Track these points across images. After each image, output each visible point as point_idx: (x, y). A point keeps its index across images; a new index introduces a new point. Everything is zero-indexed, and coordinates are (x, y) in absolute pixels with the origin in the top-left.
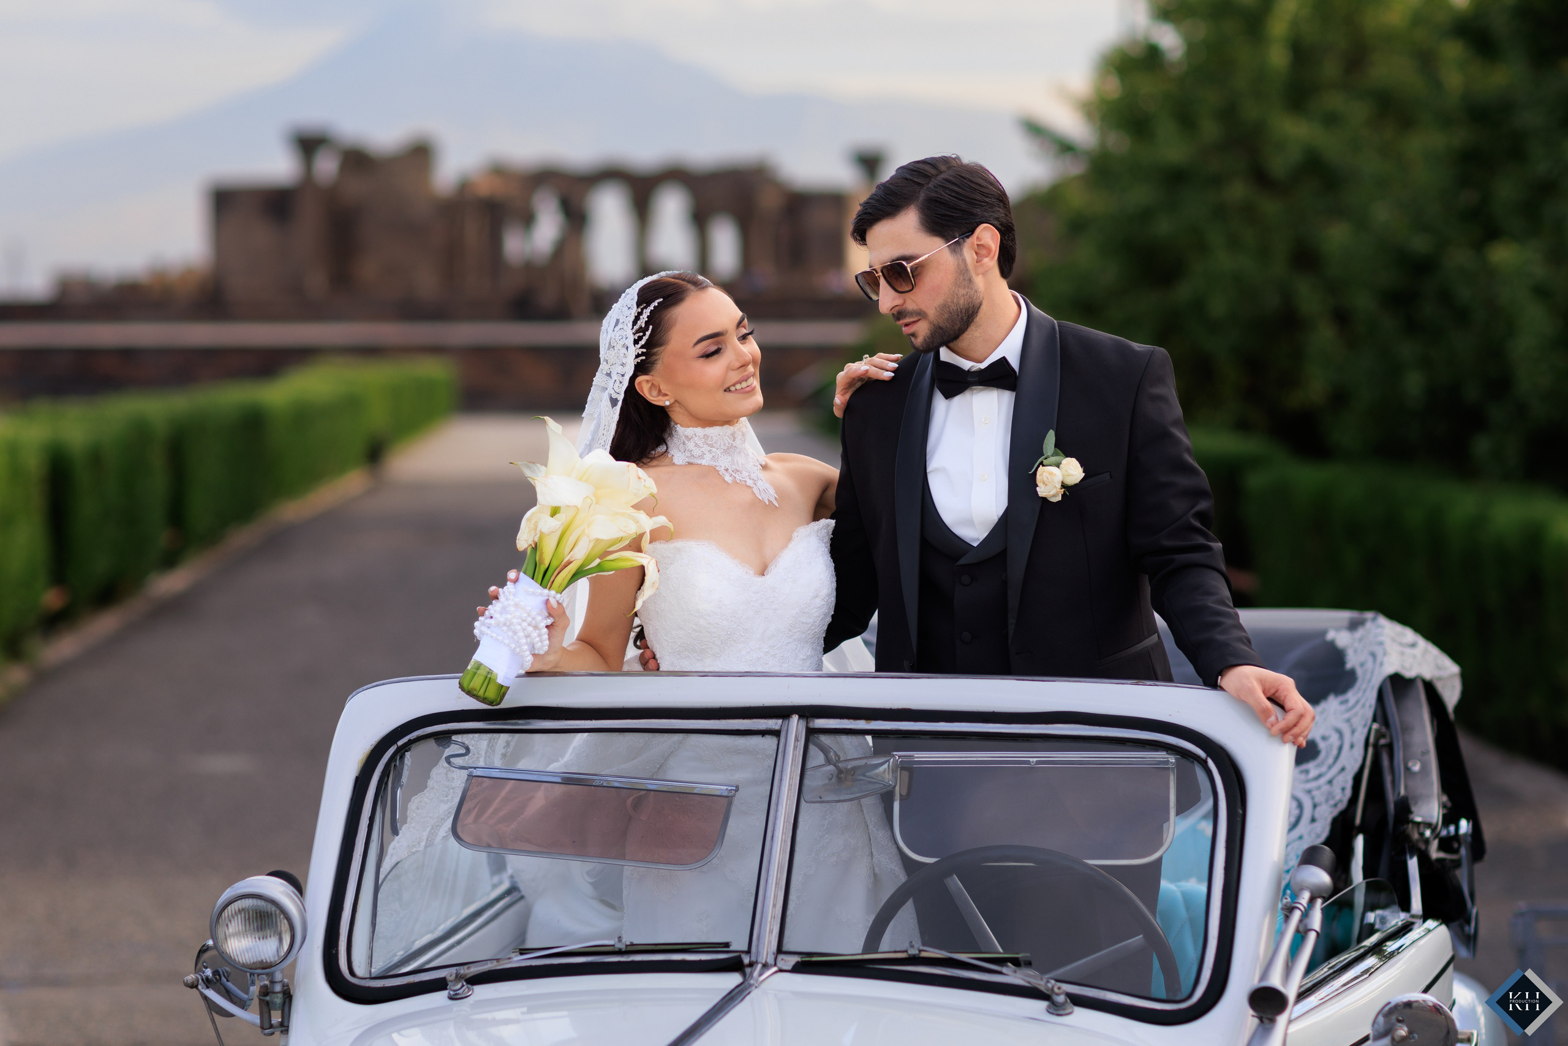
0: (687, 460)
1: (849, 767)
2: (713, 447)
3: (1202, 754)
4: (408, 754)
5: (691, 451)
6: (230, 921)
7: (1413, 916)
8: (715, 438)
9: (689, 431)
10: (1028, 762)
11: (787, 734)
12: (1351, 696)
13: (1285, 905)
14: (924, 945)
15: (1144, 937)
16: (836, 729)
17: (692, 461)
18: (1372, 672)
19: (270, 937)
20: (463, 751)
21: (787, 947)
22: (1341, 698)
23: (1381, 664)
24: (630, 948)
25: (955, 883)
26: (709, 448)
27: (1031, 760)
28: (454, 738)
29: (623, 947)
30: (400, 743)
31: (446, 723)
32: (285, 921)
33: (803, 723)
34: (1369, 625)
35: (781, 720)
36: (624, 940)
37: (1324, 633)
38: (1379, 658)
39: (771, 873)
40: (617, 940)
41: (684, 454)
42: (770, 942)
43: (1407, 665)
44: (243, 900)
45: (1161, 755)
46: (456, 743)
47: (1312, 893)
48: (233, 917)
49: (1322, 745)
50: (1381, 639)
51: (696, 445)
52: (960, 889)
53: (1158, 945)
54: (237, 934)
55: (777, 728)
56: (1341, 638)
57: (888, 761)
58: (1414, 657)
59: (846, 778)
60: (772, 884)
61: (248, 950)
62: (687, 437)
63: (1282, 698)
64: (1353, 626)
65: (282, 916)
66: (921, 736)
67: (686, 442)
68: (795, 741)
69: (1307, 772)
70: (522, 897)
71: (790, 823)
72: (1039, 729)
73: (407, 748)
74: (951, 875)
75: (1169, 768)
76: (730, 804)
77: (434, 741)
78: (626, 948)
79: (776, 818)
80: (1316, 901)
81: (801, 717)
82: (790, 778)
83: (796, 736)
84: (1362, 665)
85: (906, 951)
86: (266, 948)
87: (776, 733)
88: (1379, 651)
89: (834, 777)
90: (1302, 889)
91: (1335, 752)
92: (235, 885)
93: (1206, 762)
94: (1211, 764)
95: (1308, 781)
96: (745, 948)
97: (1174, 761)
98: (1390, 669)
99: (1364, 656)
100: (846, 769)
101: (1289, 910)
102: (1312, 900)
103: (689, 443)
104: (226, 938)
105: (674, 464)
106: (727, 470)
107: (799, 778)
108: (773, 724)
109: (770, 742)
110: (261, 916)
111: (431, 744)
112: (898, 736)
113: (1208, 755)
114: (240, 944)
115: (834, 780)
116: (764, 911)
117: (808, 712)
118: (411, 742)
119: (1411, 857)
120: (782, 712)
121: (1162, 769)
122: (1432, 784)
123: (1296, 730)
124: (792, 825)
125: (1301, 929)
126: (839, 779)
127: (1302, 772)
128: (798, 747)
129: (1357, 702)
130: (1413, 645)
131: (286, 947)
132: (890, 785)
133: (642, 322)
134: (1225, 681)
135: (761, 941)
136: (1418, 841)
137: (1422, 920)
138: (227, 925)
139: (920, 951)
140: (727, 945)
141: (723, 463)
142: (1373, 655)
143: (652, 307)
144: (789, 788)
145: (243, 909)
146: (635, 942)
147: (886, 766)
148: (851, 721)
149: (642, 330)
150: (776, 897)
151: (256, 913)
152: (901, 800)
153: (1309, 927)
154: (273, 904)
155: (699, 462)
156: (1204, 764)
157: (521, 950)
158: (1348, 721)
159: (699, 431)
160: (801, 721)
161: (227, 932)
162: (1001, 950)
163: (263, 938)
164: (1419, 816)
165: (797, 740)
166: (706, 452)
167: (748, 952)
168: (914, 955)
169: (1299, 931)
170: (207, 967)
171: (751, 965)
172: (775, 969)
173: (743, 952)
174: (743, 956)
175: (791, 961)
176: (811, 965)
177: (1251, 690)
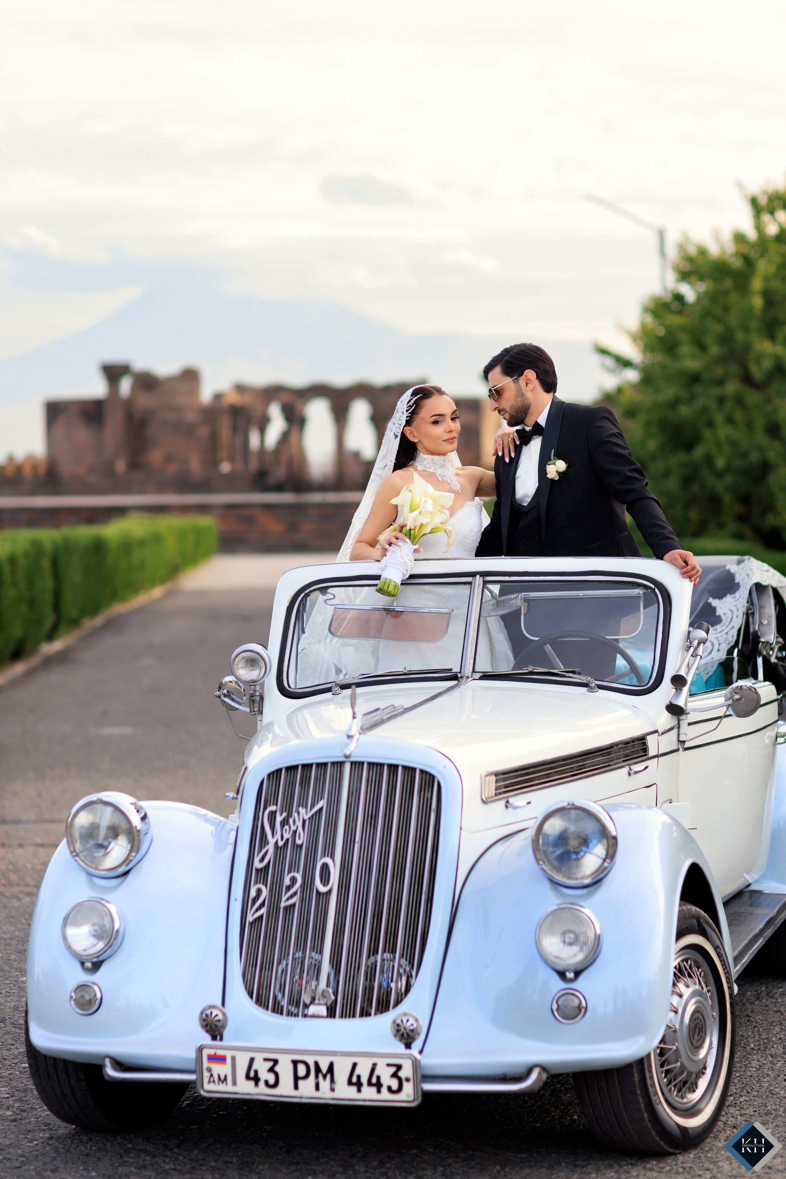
0: (423, 468)
1: (502, 599)
2: (435, 464)
3: (653, 586)
4: (309, 598)
5: (425, 465)
7: (759, 681)
8: (436, 461)
9: (425, 456)
10: (579, 596)
11: (475, 583)
12: (737, 594)
13: (687, 646)
14: (536, 667)
16: (494, 580)
17: (425, 469)
18: (747, 583)
19: (257, 669)
20: (332, 596)
22: (733, 595)
23: (751, 579)
24: (409, 672)
25: (548, 648)
26: (433, 464)
27: (580, 594)
28: (329, 590)
29: (406, 671)
30: (306, 592)
31: (325, 583)
32: (263, 662)
33: (481, 579)
34: (746, 562)
35: (471, 577)
37: (725, 566)
38: (750, 576)
41: (421, 466)
42: (469, 668)
43: (764, 580)
44: (245, 653)
46: (331, 593)
47: (699, 641)
48: (240, 661)
49: (723, 617)
50: (752, 568)
51: (428, 462)
52: (551, 650)
54: (242, 668)
55: (470, 581)
56: (733, 569)
57: (519, 596)
58: (768, 576)
59: (500, 604)
61: (247, 675)
62: (424, 458)
64: (739, 563)
65: (261, 660)
67: (423, 460)
72: (584, 578)
73: (309, 594)
74: (547, 644)
75: (640, 596)
76: (450, 615)
77: (322, 592)
79: (471, 618)
81: (481, 576)
82: (476, 601)
84: (743, 580)
85: (528, 670)
86: (253, 674)
87: (470, 583)
88: (750, 573)
89: (495, 604)
90: (695, 639)
92: (241, 647)
93: (655, 589)
94: (657, 590)
97: (644, 591)
98: (755, 581)
99: (744, 576)
100: (500, 600)
101: (689, 647)
102: (699, 644)
103: (425, 462)
106: (440, 475)
108: (468, 579)
109: (467, 587)
110: (252, 659)
111: (318, 593)
113: (655, 587)
114: (243, 672)
115: (495, 606)
117: (484, 574)
118: (311, 592)
119: (759, 658)
120: (473, 574)
121: (637, 596)
122: (772, 629)
125: (694, 655)
126: (497, 605)
127: (714, 629)
128: (480, 588)
129: (740, 597)
130: (767, 571)
131: (263, 673)
132: (518, 608)
133: (411, 403)
134: (665, 558)
137: (763, 683)
138: (238, 663)
139: (534, 669)
140: (451, 670)
141: (439, 472)
142: (748, 575)
143: (417, 398)
145: (244, 657)
146: (412, 670)
147: (517, 599)
148: (502, 577)
149: (411, 407)
151: (250, 659)
152: (524, 613)
153: (697, 654)
154: (257, 654)
155: (428, 470)
158: (736, 605)
159: (430, 456)
160: (481, 578)
161: (237, 665)
163: (254, 670)
164: (763, 639)
165: (479, 585)
166: (432, 466)
167: (460, 672)
168: (531, 671)
169: (693, 657)
170: (223, 690)
171: (461, 677)
172: (472, 679)
173: (458, 672)
174: (458, 674)
175: (478, 676)
176: (486, 676)
177: (676, 559)
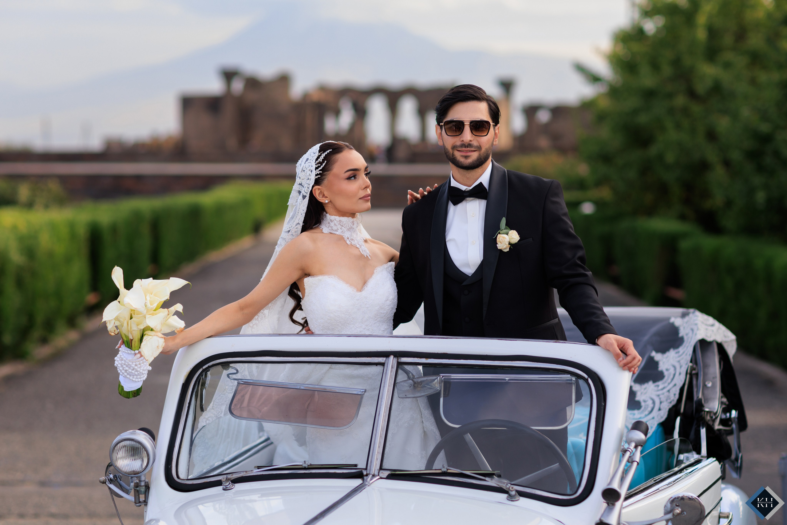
0: (329, 231)
1: (419, 381)
2: (343, 226)
3: (585, 376)
4: (209, 373)
5: (332, 227)
6: (119, 451)
7: (702, 457)
8: (344, 223)
9: (333, 217)
10: (505, 380)
11: (388, 364)
12: (681, 349)
13: (623, 449)
14: (449, 466)
15: (559, 464)
16: (411, 362)
17: (332, 232)
18: (691, 338)
19: (138, 459)
20: (235, 371)
21: (385, 466)
22: (676, 350)
23: (696, 334)
24: (310, 467)
25: (469, 437)
26: (341, 227)
27: (506, 378)
28: (231, 365)
29: (306, 466)
30: (204, 367)
31: (226, 358)
32: (145, 452)
33: (395, 360)
34: (691, 315)
35: (385, 358)
36: (307, 463)
37: (669, 319)
38: (695, 331)
39: (378, 431)
40: (303, 462)
41: (328, 228)
42: (376, 464)
43: (709, 335)
44: (125, 441)
45: (568, 376)
46: (232, 368)
47: (636, 443)
48: (120, 450)
49: (666, 373)
50: (696, 322)
51: (335, 225)
52: (471, 440)
53: (566, 468)
54: (122, 458)
55: (383, 362)
56: (678, 322)
57: (437, 378)
58: (713, 331)
59: (417, 386)
60: (378, 436)
61: (127, 465)
62: (331, 220)
63: (626, 349)
64: (684, 315)
65: (143, 449)
66: (452, 366)
67: (330, 222)
68: (391, 368)
69: (658, 386)
70: (272, 443)
71: (388, 407)
72: (508, 363)
73: (208, 370)
74: (467, 433)
75: (572, 383)
76: (362, 398)
77: (221, 366)
78: (308, 466)
80: (638, 447)
81: (395, 356)
82: (388, 386)
83: (392, 366)
84: (687, 334)
85: (441, 470)
86: (136, 465)
87: (383, 364)
88: (695, 328)
89: (412, 385)
90: (631, 442)
91: (672, 376)
92: (122, 434)
93: (587, 380)
94: (590, 381)
95: (658, 390)
96: (365, 467)
97: (575, 379)
98: (700, 337)
99: (688, 330)
100: (418, 382)
101: (625, 451)
102: (636, 447)
103: (332, 223)
104: (117, 459)
105: (323, 232)
106: (348, 238)
107: (393, 386)
108: (381, 360)
109: (380, 368)
110: (133, 449)
111: (220, 367)
112: (441, 366)
113: (589, 377)
114: (123, 462)
115: (412, 387)
116: (374, 449)
117: (398, 354)
118: (210, 367)
119: (703, 428)
120: (386, 354)
121: (569, 383)
122: (716, 393)
123: (630, 365)
124: (389, 408)
125: (630, 460)
126: (414, 386)
127: (656, 386)
128: (393, 371)
129: (684, 353)
130: (713, 325)
131: (145, 464)
132: (438, 390)
133: (320, 160)
134: (600, 341)
135: (372, 464)
136: (709, 420)
137: (706, 459)
138: (117, 453)
139: (447, 469)
140: (356, 465)
141: (346, 235)
142: (692, 330)
144: (388, 391)
145: (125, 446)
146: (312, 464)
147: (436, 381)
148: (418, 359)
149: (321, 164)
150: (380, 443)
151: (131, 448)
152: (444, 397)
153: (634, 460)
154: (139, 444)
155: (335, 233)
156: (586, 381)
157: (258, 467)
158: (679, 361)
159: (337, 218)
160: (395, 358)
161: (117, 456)
162: (491, 470)
163: (134, 460)
164: (707, 408)
165: (392, 367)
166: (339, 229)
167: (366, 469)
168: (445, 472)
169: (629, 462)
170: (110, 474)
171: (367, 475)
172: (378, 477)
173: (363, 469)
174: (363, 471)
175: (386, 473)
176: (395, 475)
177: (612, 344)
